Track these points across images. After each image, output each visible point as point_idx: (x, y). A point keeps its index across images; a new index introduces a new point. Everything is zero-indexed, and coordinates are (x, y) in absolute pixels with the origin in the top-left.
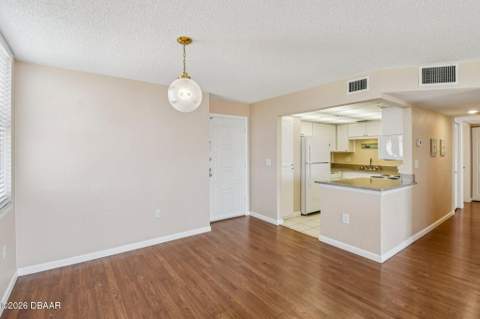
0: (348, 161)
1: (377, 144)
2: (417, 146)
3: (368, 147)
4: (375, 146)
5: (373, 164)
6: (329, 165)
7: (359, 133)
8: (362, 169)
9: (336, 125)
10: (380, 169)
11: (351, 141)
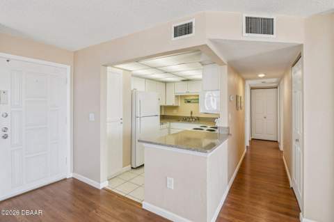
0: (175, 113)
1: (198, 99)
2: (230, 101)
3: (189, 102)
4: (197, 101)
5: (194, 115)
6: (159, 117)
7: (183, 89)
8: (185, 119)
9: (166, 83)
10: (198, 119)
11: (177, 96)
